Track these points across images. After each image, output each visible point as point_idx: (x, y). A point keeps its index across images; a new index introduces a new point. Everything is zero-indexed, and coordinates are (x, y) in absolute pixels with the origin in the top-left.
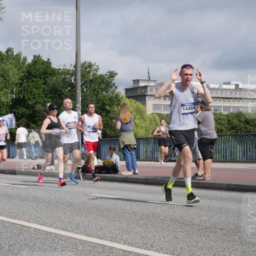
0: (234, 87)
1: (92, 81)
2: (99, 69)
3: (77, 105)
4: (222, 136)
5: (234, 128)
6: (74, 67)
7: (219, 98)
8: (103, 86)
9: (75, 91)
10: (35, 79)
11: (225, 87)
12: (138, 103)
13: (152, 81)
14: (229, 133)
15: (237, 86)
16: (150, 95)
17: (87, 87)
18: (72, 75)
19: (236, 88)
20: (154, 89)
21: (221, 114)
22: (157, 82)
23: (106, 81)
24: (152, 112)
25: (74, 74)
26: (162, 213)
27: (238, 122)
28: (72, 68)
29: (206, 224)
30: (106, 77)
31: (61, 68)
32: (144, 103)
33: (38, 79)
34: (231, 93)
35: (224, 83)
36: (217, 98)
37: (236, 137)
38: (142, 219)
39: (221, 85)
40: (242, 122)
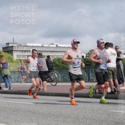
0: (55, 46)
5: (57, 66)
7: (49, 51)
11: (51, 46)
12: (9, 54)
13: (16, 43)
15: (57, 45)
16: (15, 50)
19: (56, 46)
20: (17, 48)
22: (18, 44)
24: (16, 59)
26: (24, 108)
27: (58, 63)
29: (46, 113)
32: (12, 54)
34: (54, 49)
35: (51, 44)
36: (48, 51)
37: (58, 70)
38: (14, 111)
39: (49, 45)
40: (60, 63)
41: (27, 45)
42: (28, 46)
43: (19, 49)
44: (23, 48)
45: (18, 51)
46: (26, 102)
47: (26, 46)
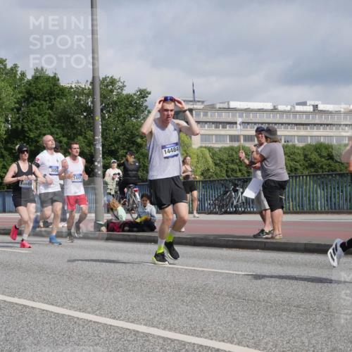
0: (311, 109)
1: (115, 103)
2: (125, 86)
3: (96, 138)
4: (296, 177)
5: (312, 166)
6: (90, 85)
7: (292, 124)
8: (131, 110)
9: (93, 118)
10: (37, 102)
11: (299, 108)
13: (199, 102)
14: (306, 172)
15: (315, 107)
17: (109, 111)
18: (88, 95)
19: (314, 110)
20: (202, 113)
21: (294, 146)
22: (205, 104)
23: (136, 103)
24: (199, 145)
25: (91, 93)
26: (216, 286)
27: (318, 158)
28: (88, 86)
29: (277, 299)
30: (135, 97)
31: (73, 86)
33: (42, 102)
34: (308, 117)
35: (298, 104)
36: (289, 124)
37: (315, 178)
38: (188, 294)
39: (294, 107)
40: (324, 157)
41: (231, 107)
42: (235, 110)
43: (209, 118)
44: (220, 116)
45: (206, 122)
46: (222, 269)
47: (229, 109)
